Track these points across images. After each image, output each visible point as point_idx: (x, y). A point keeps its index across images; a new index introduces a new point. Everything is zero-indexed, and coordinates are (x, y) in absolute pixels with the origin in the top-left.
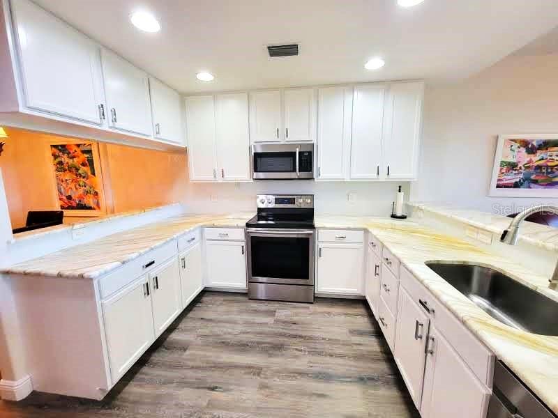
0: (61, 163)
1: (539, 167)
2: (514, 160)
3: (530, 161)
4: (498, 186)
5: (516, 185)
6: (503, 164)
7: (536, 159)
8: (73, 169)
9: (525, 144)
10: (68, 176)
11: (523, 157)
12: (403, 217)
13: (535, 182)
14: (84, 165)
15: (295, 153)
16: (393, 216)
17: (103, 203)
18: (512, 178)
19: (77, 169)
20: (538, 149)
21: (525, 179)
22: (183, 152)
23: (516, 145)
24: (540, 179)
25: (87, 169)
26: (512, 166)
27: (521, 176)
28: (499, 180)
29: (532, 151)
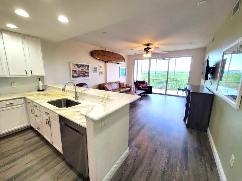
1: (81, 72)
3: (79, 70)
4: (73, 77)
5: (77, 77)
6: (73, 70)
7: (80, 69)
9: (77, 65)
11: (77, 69)
12: (43, 90)
13: (81, 76)
16: (39, 90)
18: (76, 75)
20: (80, 67)
21: (79, 75)
23: (75, 65)
24: (82, 75)
26: (75, 71)
27: (78, 74)
28: (73, 75)
29: (79, 67)
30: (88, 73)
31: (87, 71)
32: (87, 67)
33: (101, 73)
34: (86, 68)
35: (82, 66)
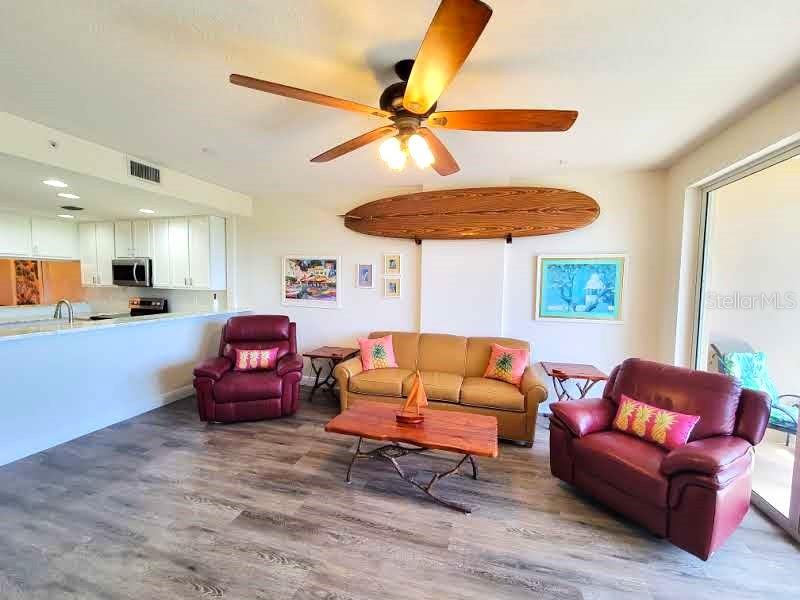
0: (19, 269)
1: (311, 282)
2: (294, 276)
3: (304, 277)
4: (286, 297)
5: (299, 296)
6: (288, 279)
7: (307, 275)
8: (26, 273)
9: (299, 263)
10: (22, 278)
11: (299, 274)
13: (310, 294)
14: (32, 270)
15: (133, 266)
17: (41, 300)
19: (28, 274)
20: (308, 267)
21: (304, 292)
22: (79, 262)
23: (293, 264)
24: (314, 291)
25: (33, 274)
26: (293, 280)
27: (301, 289)
28: (287, 292)
29: (304, 269)
30: (333, 286)
31: (332, 280)
32: (329, 266)
33: (394, 287)
34: (328, 270)
35: (315, 263)
